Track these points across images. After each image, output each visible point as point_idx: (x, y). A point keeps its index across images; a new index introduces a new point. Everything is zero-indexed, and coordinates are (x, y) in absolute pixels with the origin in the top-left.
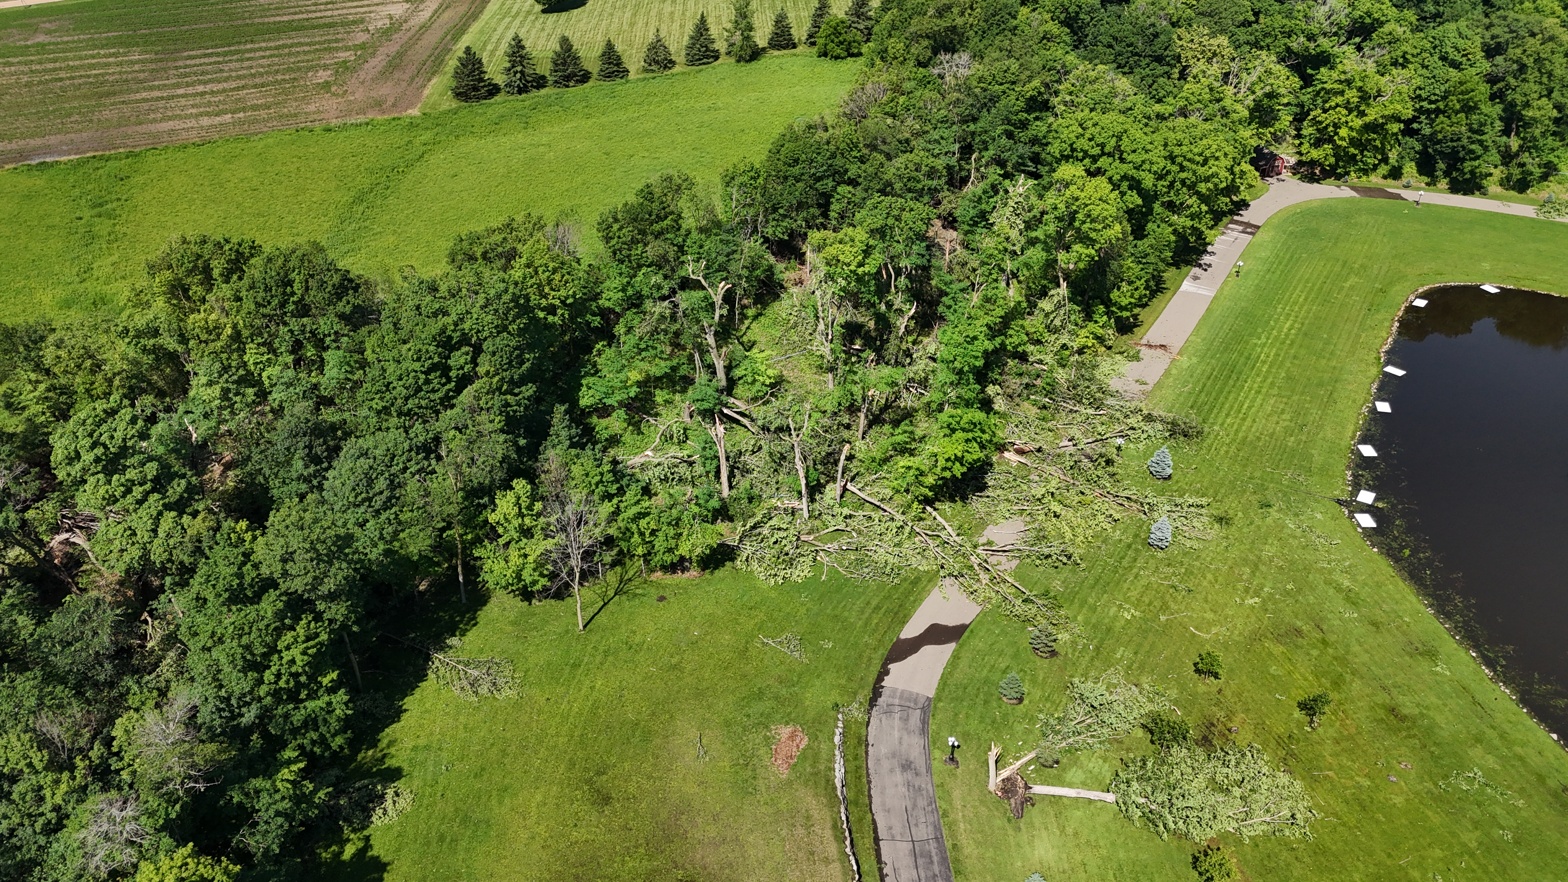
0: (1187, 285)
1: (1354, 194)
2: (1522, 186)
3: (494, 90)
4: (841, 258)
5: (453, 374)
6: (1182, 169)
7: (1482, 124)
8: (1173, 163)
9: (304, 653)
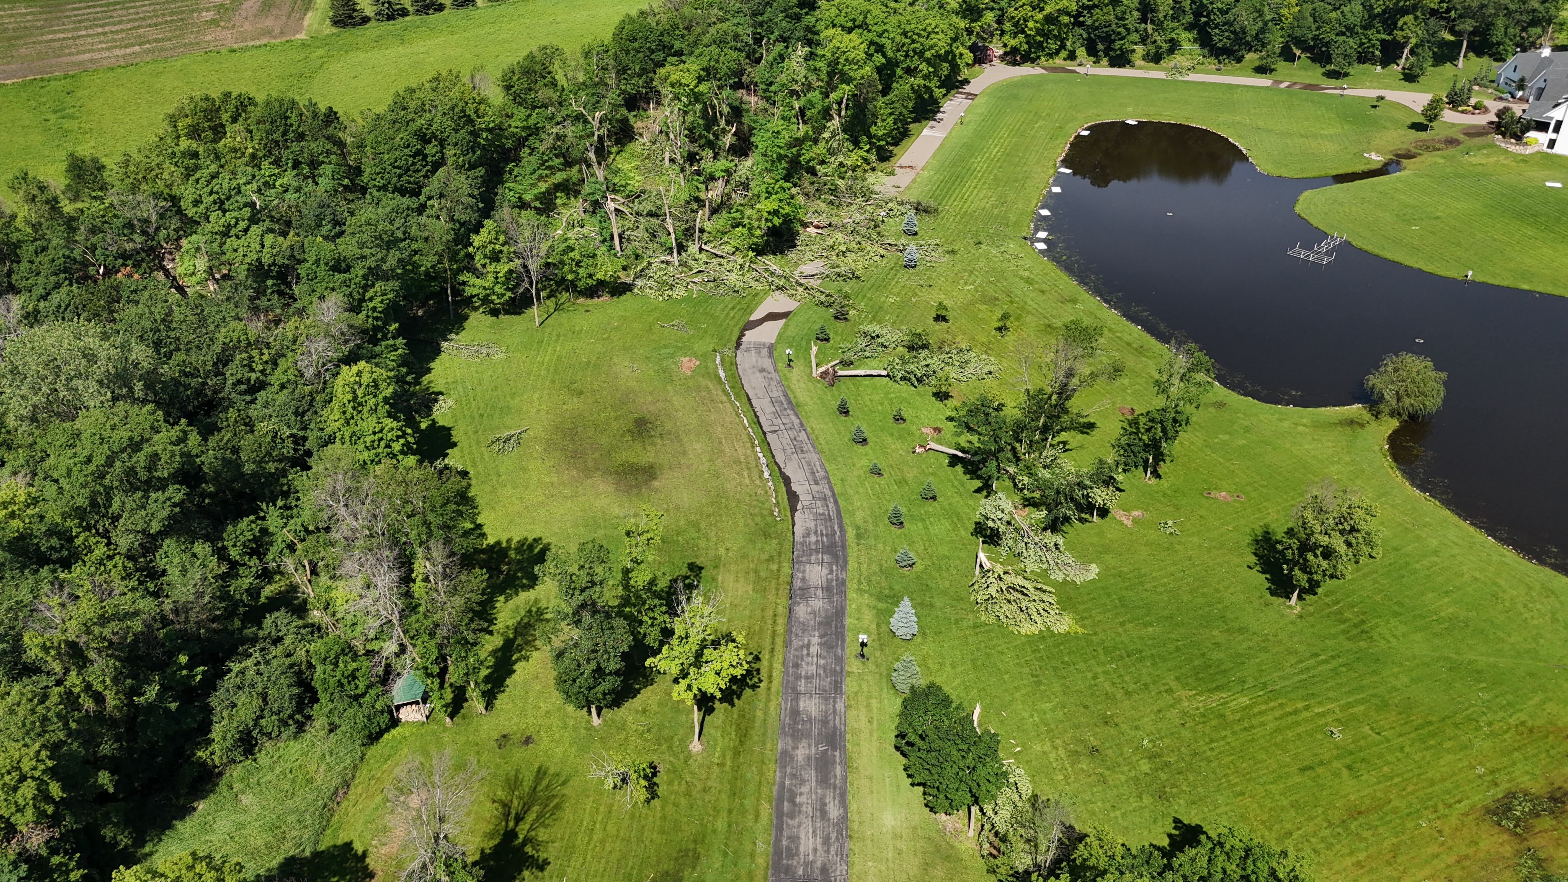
0: (926, 132)
1: (1044, 71)
2: (1156, 58)
3: (365, 20)
4: (683, 81)
5: (429, 159)
6: (913, 42)
7: (1124, 13)
8: (906, 37)
9: (381, 302)
